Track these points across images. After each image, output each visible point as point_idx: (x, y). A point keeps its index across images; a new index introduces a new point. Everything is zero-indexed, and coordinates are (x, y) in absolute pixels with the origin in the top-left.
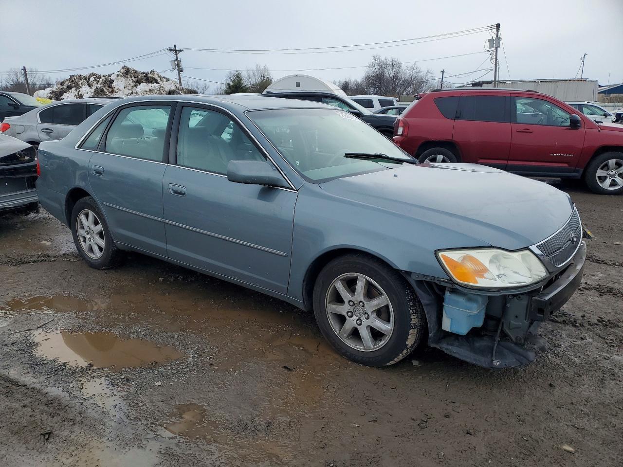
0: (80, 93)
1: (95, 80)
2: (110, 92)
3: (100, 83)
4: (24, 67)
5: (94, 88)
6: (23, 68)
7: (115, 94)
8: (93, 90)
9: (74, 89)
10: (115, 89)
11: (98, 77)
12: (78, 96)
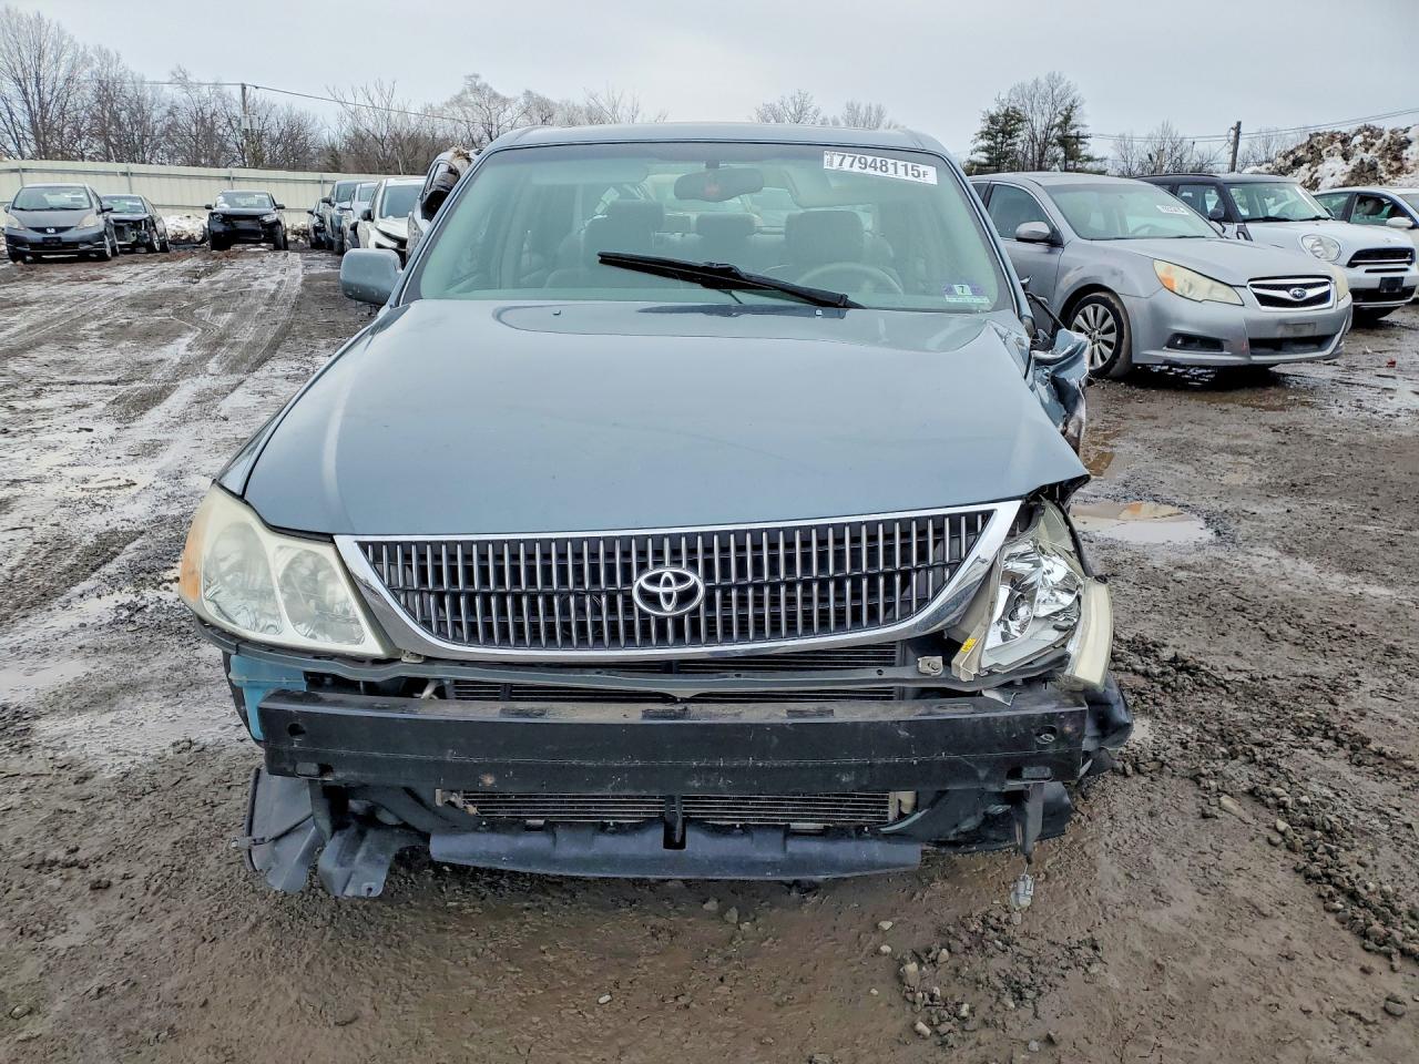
0: (1316, 176)
1: (1365, 142)
2: (1391, 173)
3: (1375, 148)
4: (1239, 124)
5: (1354, 162)
6: (1235, 125)
7: (1405, 175)
8: (1349, 168)
9: (1306, 166)
10: (1409, 165)
11: (1374, 133)
12: (1308, 184)
